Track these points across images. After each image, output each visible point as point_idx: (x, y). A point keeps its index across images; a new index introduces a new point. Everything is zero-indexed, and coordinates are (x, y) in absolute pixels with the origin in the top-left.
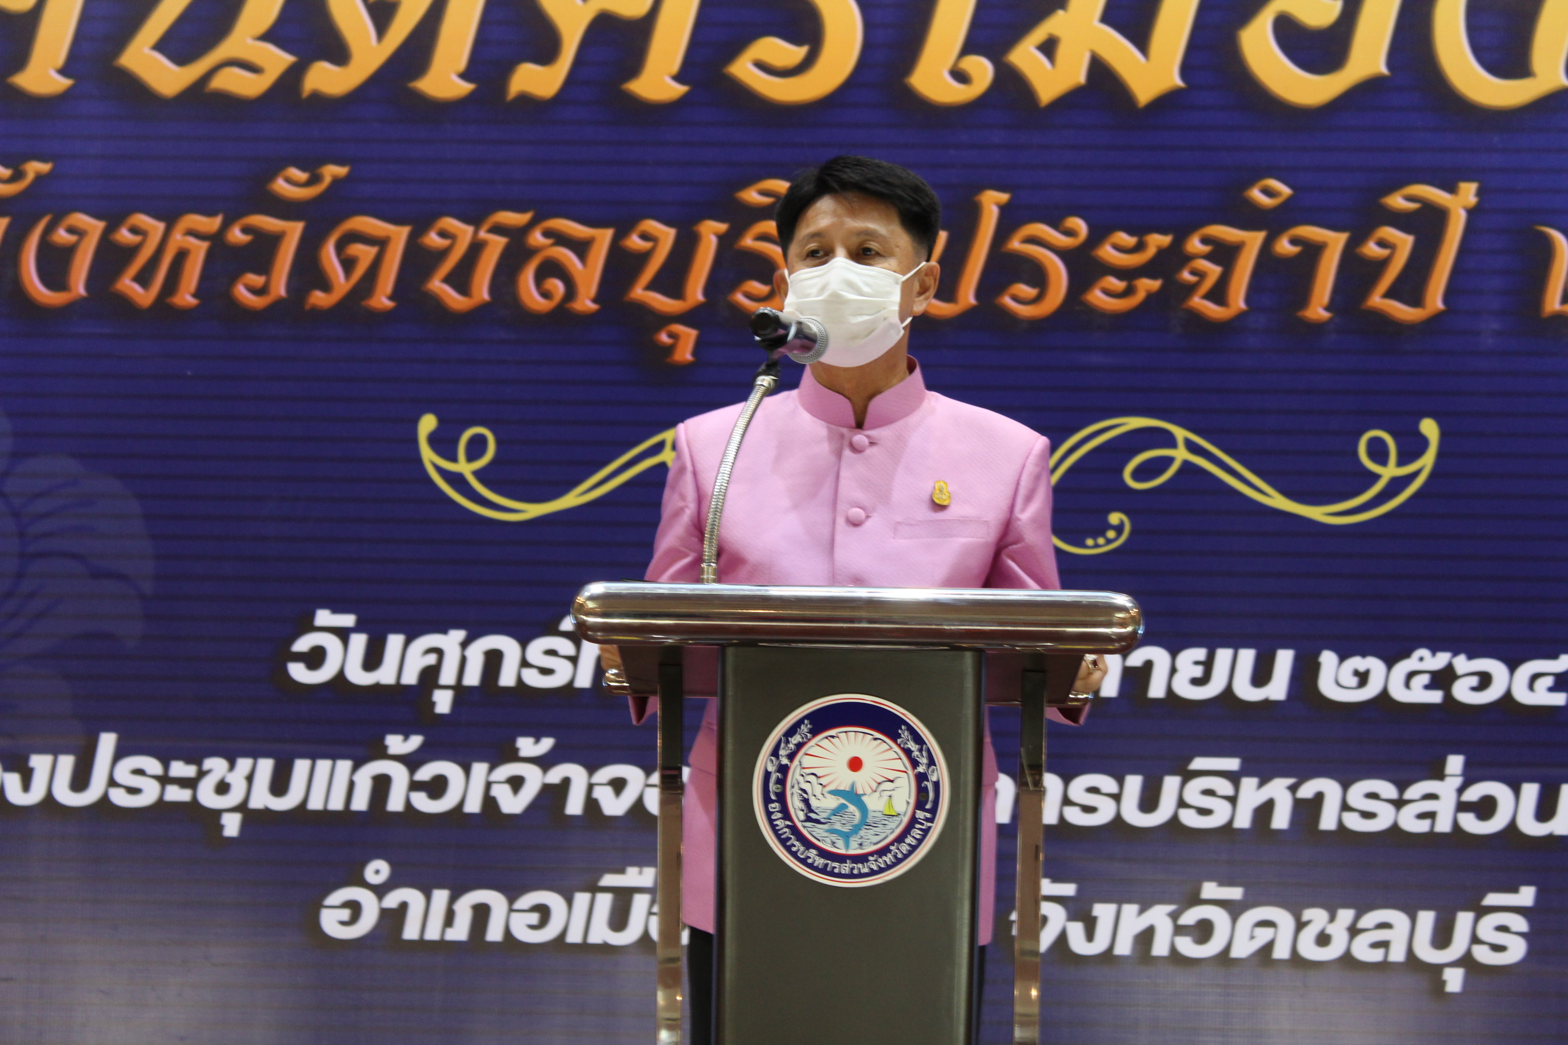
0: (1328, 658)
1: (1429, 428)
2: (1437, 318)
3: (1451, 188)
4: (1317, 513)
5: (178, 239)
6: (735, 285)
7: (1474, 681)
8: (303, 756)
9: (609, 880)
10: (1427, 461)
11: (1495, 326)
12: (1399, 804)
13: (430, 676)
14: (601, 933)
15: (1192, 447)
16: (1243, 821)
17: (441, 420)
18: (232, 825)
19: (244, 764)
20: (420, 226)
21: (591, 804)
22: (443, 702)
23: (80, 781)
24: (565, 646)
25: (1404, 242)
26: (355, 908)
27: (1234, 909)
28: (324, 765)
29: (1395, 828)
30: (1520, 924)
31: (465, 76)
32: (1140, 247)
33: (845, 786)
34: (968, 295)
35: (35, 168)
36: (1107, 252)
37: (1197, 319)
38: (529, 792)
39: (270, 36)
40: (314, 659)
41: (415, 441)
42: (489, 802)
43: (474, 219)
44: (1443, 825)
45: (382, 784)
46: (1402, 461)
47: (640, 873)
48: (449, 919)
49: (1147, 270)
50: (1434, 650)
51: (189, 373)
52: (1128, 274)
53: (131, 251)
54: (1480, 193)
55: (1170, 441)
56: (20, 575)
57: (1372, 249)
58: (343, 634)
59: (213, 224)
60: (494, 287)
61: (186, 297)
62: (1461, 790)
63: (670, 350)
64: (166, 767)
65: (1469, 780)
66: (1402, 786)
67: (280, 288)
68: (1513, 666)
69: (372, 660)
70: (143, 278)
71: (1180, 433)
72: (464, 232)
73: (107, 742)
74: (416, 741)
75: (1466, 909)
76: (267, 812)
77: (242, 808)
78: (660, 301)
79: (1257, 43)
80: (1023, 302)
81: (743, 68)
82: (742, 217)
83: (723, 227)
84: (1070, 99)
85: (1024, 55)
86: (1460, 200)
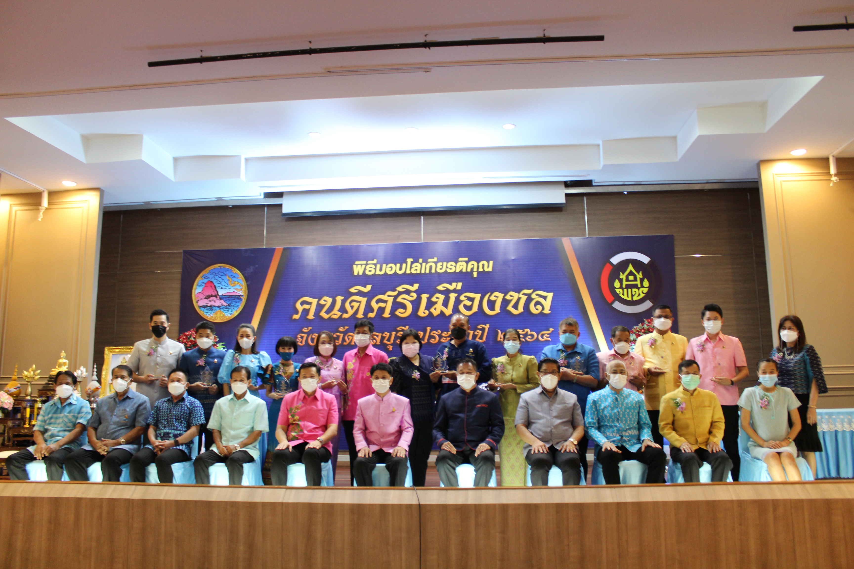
3: (486, 325)
11: (492, 342)
25: (480, 332)
31: (363, 315)
32: (447, 334)
35: (310, 328)
36: (443, 335)
39: (338, 311)
49: (448, 337)
54: (490, 326)
57: (476, 333)
63: (389, 348)
78: (388, 343)
79: (461, 308)
80: (432, 341)
81: (397, 313)
82: (397, 331)
83: (395, 333)
84: (438, 316)
85: (432, 310)
86: (487, 327)
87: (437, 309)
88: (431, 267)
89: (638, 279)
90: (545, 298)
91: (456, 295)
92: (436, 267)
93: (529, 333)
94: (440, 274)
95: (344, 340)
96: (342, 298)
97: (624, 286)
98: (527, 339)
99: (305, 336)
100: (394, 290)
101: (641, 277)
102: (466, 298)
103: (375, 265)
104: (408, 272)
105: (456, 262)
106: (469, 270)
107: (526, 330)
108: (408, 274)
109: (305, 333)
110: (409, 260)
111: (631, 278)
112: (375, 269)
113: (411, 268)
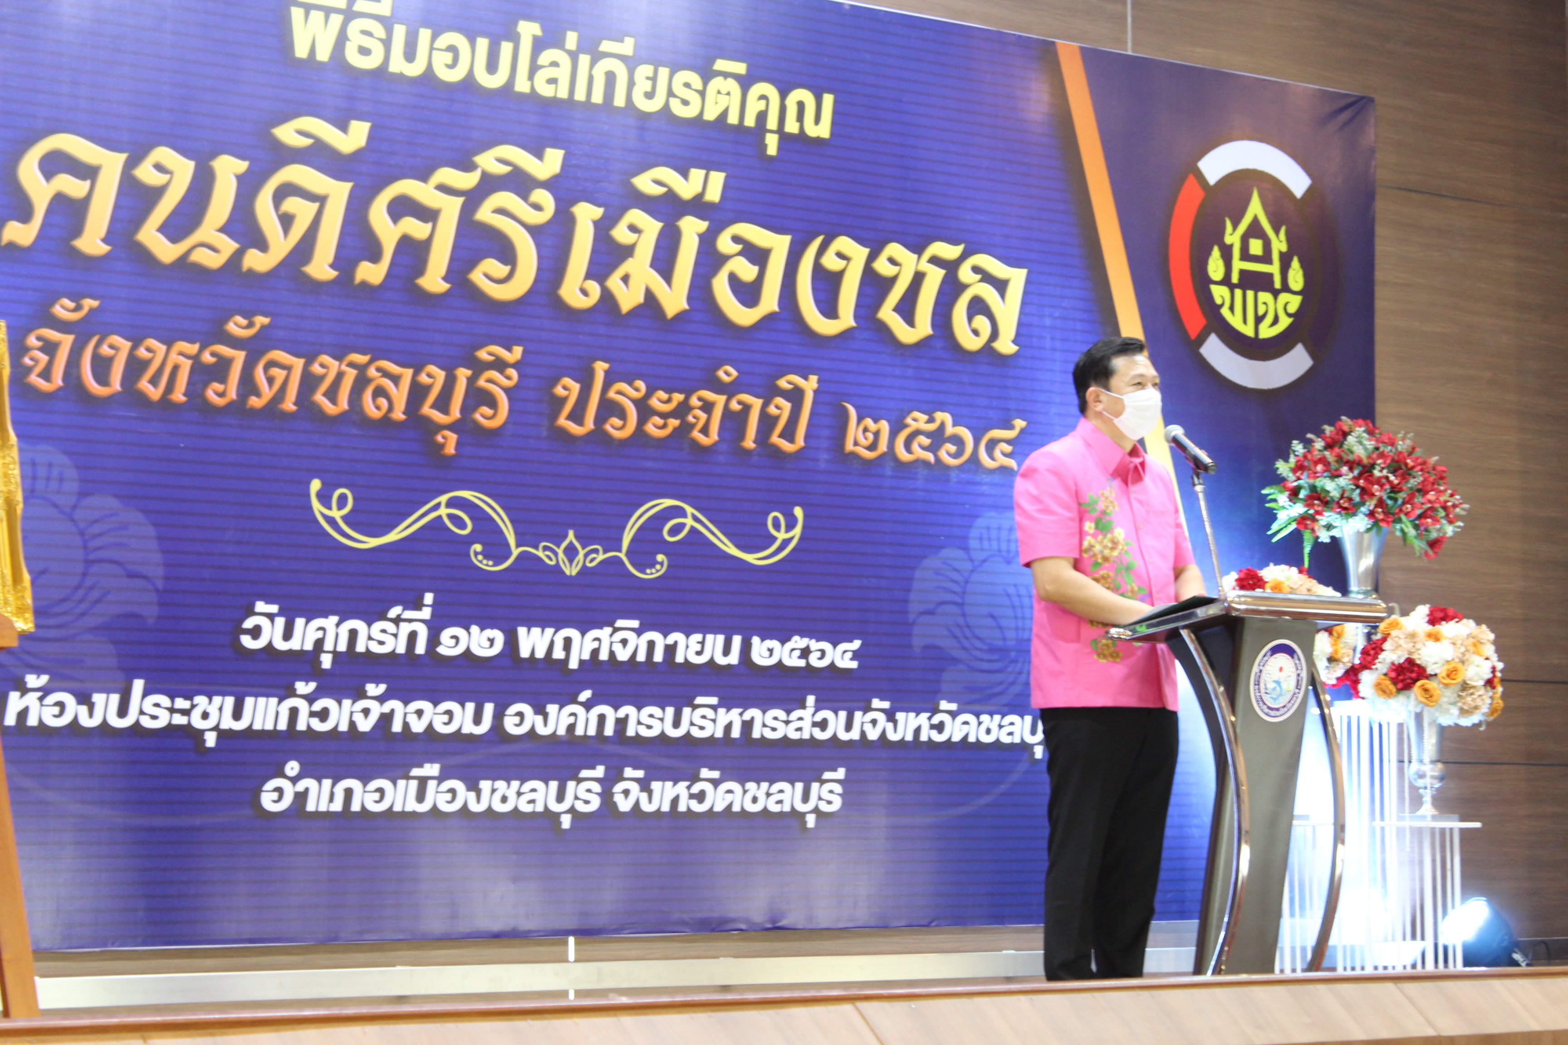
0: (756, 640)
1: (798, 512)
2: (801, 451)
3: (806, 378)
4: (751, 558)
5: (174, 358)
6: (475, 409)
7: (819, 654)
8: (250, 695)
9: (415, 772)
10: (797, 531)
11: (826, 456)
12: (787, 722)
13: (319, 644)
14: (412, 806)
15: (696, 519)
16: (719, 734)
17: (323, 484)
18: (211, 740)
19: (217, 700)
20: (310, 360)
21: (406, 725)
22: (326, 661)
23: (123, 711)
24: (390, 627)
26: (279, 790)
27: (716, 783)
28: (262, 700)
29: (785, 737)
30: (838, 788)
31: (332, 266)
32: (670, 400)
33: (1276, 679)
34: (590, 424)
35: (89, 303)
36: (654, 402)
37: (695, 443)
38: (374, 718)
39: (223, 230)
40: (256, 632)
41: (308, 496)
42: (352, 724)
43: (339, 358)
44: (806, 736)
45: (294, 713)
46: (787, 531)
47: (432, 767)
48: (331, 799)
49: (673, 414)
50: (802, 636)
51: (182, 445)
52: (664, 416)
53: (146, 364)
54: (819, 381)
55: (683, 514)
56: (84, 575)
57: (773, 410)
58: (271, 617)
59: (193, 349)
60: (350, 402)
61: (179, 396)
62: (813, 715)
63: (442, 446)
64: (173, 702)
65: (817, 710)
66: (788, 712)
67: (233, 394)
68: (835, 645)
69: (288, 635)
70: (154, 381)
71: (689, 510)
72: (334, 365)
73: (138, 685)
74: (312, 686)
75: (815, 781)
76: (231, 730)
77: (216, 728)
78: (437, 416)
79: (721, 286)
80: (616, 429)
81: (477, 276)
82: (479, 368)
83: (469, 373)
84: (636, 311)
85: (614, 282)
86: (810, 385)
87: (632, 281)
88: (611, 78)
89: (1276, 257)
90: (1001, 286)
91: (702, 226)
92: (631, 84)
93: (950, 430)
94: (645, 116)
95: (248, 385)
96: (242, 166)
97: (1235, 279)
98: (943, 454)
99: (67, 341)
100: (467, 166)
101: (1284, 248)
102: (739, 247)
103: (387, 23)
104: (522, 86)
105: (707, 75)
106: (750, 121)
107: (940, 416)
108: (522, 95)
109: (63, 326)
110: (528, 30)
111: (1256, 247)
112: (387, 43)
113: (534, 68)
